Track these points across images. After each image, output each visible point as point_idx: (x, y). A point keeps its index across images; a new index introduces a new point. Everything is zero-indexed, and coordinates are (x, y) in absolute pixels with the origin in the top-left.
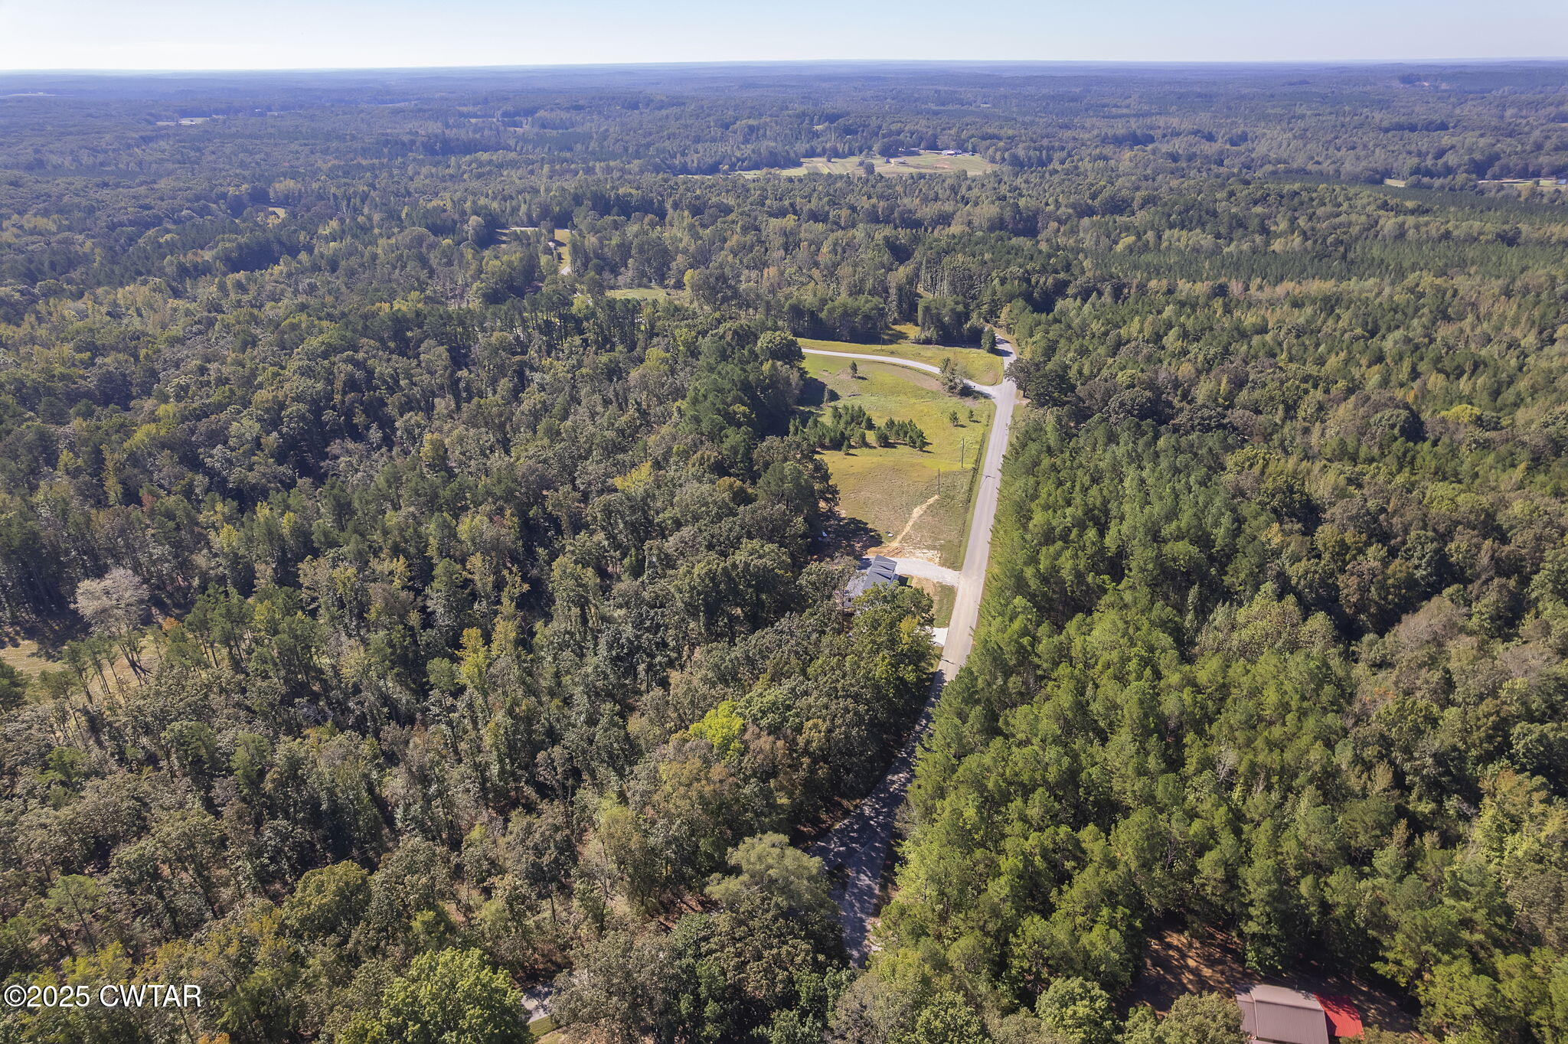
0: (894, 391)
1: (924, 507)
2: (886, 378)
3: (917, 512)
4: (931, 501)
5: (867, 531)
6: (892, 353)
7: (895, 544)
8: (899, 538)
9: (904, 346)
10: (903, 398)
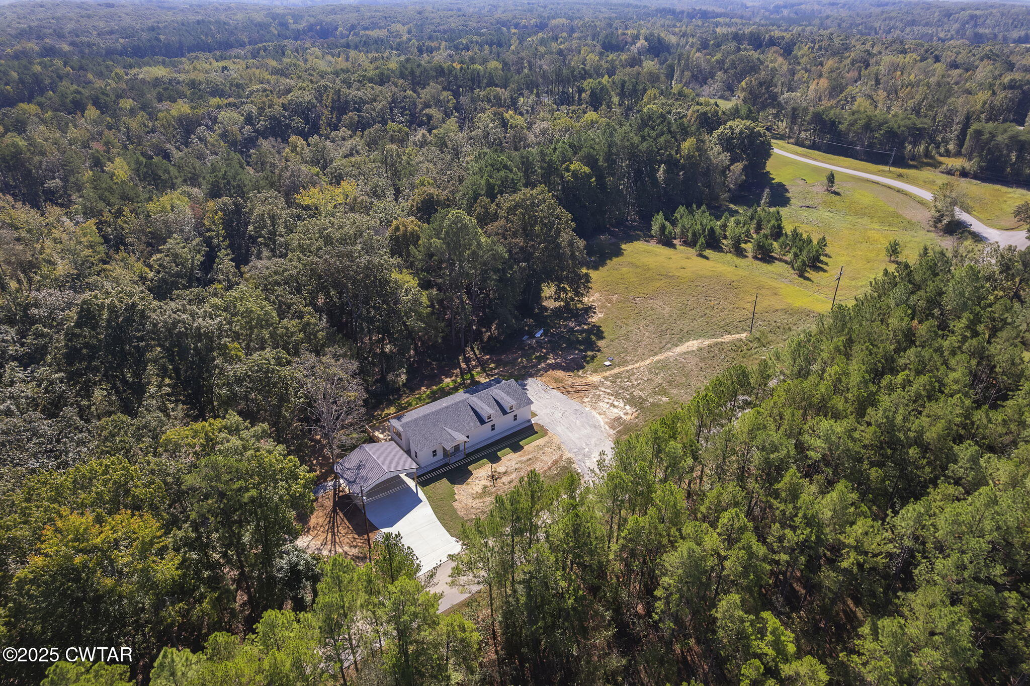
0: (860, 212)
1: (707, 342)
2: (865, 197)
3: (693, 345)
4: (728, 338)
5: (591, 346)
6: (900, 176)
7: (595, 378)
8: (616, 370)
9: (926, 174)
10: (866, 221)
